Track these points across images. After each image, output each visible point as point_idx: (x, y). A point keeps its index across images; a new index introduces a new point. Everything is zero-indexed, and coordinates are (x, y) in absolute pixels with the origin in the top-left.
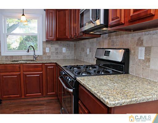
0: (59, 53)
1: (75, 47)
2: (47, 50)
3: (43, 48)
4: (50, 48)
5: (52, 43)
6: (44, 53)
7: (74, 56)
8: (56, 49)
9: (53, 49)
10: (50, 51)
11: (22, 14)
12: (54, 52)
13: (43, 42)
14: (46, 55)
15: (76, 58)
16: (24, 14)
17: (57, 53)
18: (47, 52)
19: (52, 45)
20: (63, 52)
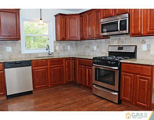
0: (65, 51)
1: (76, 45)
2: (57, 48)
3: (54, 47)
4: (59, 46)
5: (60, 42)
6: (55, 50)
7: (76, 53)
8: (64, 47)
9: (61, 47)
10: (59, 49)
11: (40, 19)
12: (61, 50)
13: (54, 42)
14: (56, 52)
15: (77, 54)
16: (42, 19)
17: (64, 50)
18: (57, 49)
19: (61, 44)
20: (68, 49)
